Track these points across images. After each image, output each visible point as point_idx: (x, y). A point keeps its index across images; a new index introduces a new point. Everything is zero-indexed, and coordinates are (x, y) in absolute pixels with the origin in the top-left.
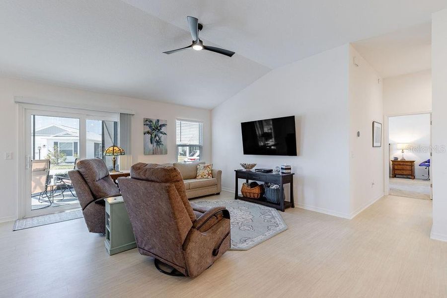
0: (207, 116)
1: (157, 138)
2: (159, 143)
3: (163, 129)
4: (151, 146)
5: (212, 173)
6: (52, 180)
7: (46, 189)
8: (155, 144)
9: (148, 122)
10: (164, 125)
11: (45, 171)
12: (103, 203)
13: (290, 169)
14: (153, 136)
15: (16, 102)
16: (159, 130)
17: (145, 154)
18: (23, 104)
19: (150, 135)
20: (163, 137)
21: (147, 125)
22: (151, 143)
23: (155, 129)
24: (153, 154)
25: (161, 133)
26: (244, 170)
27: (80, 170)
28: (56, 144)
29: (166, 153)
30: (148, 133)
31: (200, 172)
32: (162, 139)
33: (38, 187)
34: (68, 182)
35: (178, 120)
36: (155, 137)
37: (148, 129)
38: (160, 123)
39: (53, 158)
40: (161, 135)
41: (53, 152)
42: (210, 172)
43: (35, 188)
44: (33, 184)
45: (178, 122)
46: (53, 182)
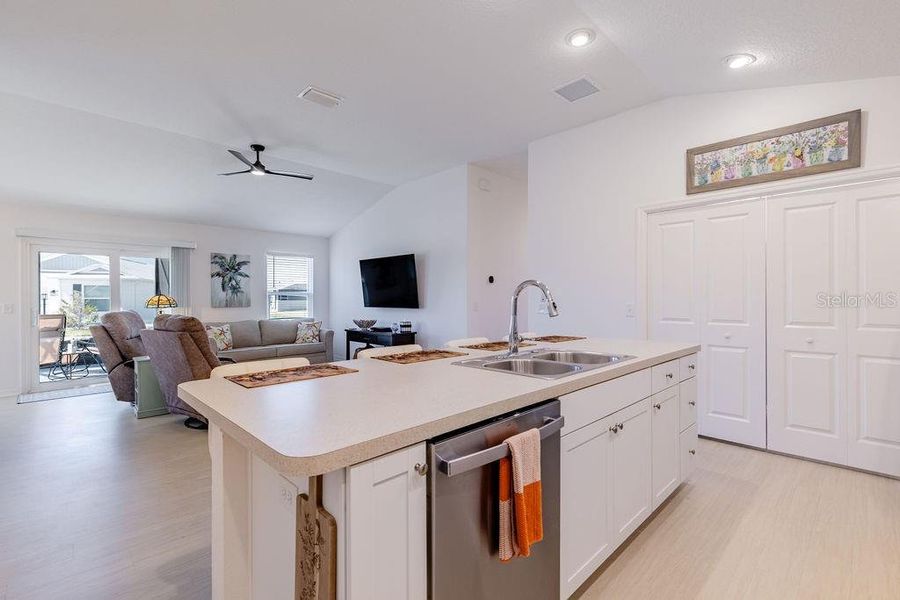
0: (322, 246)
1: (234, 282)
2: (235, 289)
3: (243, 269)
4: (222, 295)
5: (319, 335)
6: (70, 346)
7: (60, 358)
8: (230, 291)
9: (217, 259)
10: (244, 263)
11: (59, 331)
12: (131, 365)
13: (410, 326)
14: (227, 279)
15: (18, 236)
16: (237, 270)
17: (214, 306)
18: (28, 239)
19: (221, 278)
20: (242, 281)
21: (217, 263)
22: (224, 289)
23: (229, 270)
24: (227, 306)
25: (241, 274)
26: (359, 329)
27: (105, 325)
28: (77, 288)
29: (248, 304)
30: (218, 274)
31: (301, 334)
32: (242, 284)
33: (49, 355)
34: (94, 350)
35: (269, 254)
36: (230, 280)
37: (218, 269)
38: (238, 260)
39: (72, 315)
40: (239, 278)
41: (71, 302)
42: (317, 333)
43: (45, 356)
44: (42, 351)
45: (269, 258)
46: (70, 349)
